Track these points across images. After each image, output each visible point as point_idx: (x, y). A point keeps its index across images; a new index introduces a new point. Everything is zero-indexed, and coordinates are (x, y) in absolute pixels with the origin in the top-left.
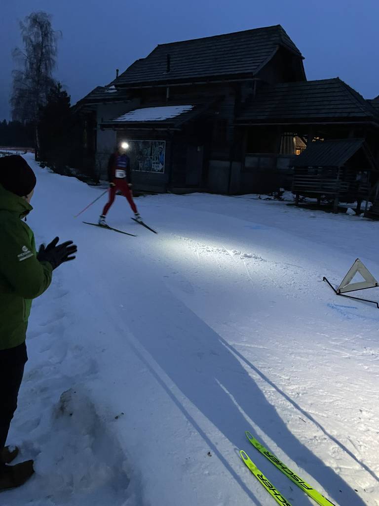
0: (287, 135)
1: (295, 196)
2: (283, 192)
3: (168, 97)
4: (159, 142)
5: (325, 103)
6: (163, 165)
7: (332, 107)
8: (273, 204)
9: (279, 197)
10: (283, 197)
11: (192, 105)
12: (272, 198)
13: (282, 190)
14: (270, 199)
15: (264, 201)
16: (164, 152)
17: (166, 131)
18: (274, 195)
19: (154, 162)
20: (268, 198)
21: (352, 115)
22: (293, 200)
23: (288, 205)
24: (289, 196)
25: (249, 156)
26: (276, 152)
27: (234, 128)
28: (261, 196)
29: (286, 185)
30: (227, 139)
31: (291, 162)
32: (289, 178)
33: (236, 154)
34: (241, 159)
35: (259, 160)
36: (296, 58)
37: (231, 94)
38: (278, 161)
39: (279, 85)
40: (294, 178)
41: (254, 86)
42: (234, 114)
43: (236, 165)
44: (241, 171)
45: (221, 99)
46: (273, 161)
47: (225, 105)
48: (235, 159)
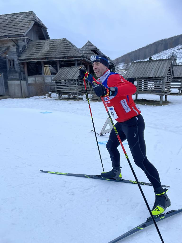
0: (46, 66)
1: (57, 95)
2: (51, 94)
5: (62, 50)
7: (65, 51)
8: (48, 100)
9: (49, 96)
12: (47, 97)
13: (50, 93)
14: (45, 98)
15: (43, 99)
18: (47, 95)
20: (44, 98)
21: (75, 55)
22: (57, 97)
23: (56, 99)
24: (54, 95)
25: (29, 77)
26: (43, 74)
27: (19, 63)
28: (41, 97)
29: (52, 90)
30: (16, 69)
31: (51, 79)
32: (53, 87)
33: (22, 77)
34: (25, 79)
35: (35, 79)
36: (43, 28)
37: (13, 46)
38: (45, 79)
39: (38, 41)
40: (56, 86)
41: (25, 41)
42: (17, 56)
43: (23, 82)
44: (27, 85)
45: (8, 48)
46: (42, 79)
47: (11, 51)
48: (22, 79)
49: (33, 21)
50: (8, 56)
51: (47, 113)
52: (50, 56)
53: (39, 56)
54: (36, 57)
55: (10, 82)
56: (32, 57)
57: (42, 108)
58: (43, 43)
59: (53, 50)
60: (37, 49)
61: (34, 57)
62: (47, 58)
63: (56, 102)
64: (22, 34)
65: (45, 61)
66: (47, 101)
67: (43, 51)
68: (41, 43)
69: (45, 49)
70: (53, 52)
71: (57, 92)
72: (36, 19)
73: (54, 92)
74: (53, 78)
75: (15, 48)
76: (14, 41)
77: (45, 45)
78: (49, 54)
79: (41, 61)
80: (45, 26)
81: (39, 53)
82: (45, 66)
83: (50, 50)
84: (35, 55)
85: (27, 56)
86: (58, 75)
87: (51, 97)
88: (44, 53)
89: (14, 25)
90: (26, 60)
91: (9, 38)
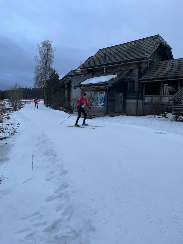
0: (165, 86)
1: (174, 116)
2: (167, 114)
3: (105, 71)
4: (102, 93)
6: (103, 103)
8: (163, 120)
9: (165, 116)
10: (167, 116)
11: (117, 74)
12: (161, 117)
13: (165, 113)
14: (160, 118)
15: (157, 119)
16: (104, 97)
17: (105, 87)
18: (162, 115)
19: (99, 102)
22: (173, 118)
23: (172, 120)
24: (170, 116)
25: (147, 96)
26: (161, 94)
27: (139, 84)
28: (155, 116)
29: (168, 110)
30: (135, 89)
31: (169, 98)
32: (170, 107)
33: (140, 96)
34: (142, 98)
35: (152, 98)
36: (168, 49)
37: (136, 68)
38: (162, 99)
39: (160, 62)
40: (173, 107)
41: (148, 63)
42: (138, 77)
43: (140, 101)
44: (143, 104)
45: (131, 71)
46: (159, 99)
47: (133, 73)
48: (140, 98)
49: (159, 44)
50: (130, 77)
51: (161, 133)
52: (171, 76)
53: (159, 76)
54: (156, 77)
55: (128, 101)
56: (152, 78)
57: (155, 127)
58: (165, 64)
59: (176, 70)
60: (159, 70)
61: (154, 78)
62: (168, 78)
63: (171, 123)
64: (146, 56)
65: (165, 81)
66: (161, 121)
67: (164, 71)
68: (163, 64)
69: (167, 69)
70: (175, 72)
71: (174, 112)
72: (162, 41)
73: (170, 112)
74: (171, 98)
75: (138, 70)
76: (137, 64)
77: (167, 65)
78: (170, 74)
79: (160, 81)
80: (170, 47)
81: (160, 73)
82: (163, 86)
83: (172, 70)
84: (155, 76)
85: (148, 76)
86: (178, 95)
87: (166, 117)
88: (165, 73)
89: (139, 49)
90: (146, 81)
91: (133, 61)
